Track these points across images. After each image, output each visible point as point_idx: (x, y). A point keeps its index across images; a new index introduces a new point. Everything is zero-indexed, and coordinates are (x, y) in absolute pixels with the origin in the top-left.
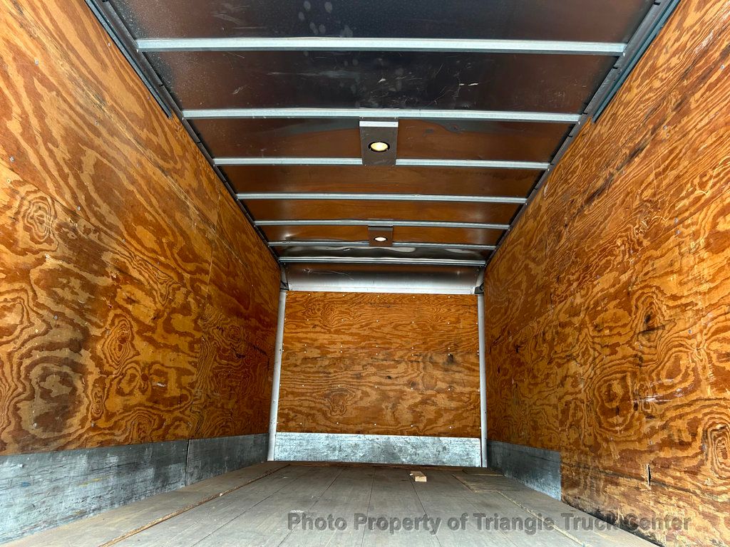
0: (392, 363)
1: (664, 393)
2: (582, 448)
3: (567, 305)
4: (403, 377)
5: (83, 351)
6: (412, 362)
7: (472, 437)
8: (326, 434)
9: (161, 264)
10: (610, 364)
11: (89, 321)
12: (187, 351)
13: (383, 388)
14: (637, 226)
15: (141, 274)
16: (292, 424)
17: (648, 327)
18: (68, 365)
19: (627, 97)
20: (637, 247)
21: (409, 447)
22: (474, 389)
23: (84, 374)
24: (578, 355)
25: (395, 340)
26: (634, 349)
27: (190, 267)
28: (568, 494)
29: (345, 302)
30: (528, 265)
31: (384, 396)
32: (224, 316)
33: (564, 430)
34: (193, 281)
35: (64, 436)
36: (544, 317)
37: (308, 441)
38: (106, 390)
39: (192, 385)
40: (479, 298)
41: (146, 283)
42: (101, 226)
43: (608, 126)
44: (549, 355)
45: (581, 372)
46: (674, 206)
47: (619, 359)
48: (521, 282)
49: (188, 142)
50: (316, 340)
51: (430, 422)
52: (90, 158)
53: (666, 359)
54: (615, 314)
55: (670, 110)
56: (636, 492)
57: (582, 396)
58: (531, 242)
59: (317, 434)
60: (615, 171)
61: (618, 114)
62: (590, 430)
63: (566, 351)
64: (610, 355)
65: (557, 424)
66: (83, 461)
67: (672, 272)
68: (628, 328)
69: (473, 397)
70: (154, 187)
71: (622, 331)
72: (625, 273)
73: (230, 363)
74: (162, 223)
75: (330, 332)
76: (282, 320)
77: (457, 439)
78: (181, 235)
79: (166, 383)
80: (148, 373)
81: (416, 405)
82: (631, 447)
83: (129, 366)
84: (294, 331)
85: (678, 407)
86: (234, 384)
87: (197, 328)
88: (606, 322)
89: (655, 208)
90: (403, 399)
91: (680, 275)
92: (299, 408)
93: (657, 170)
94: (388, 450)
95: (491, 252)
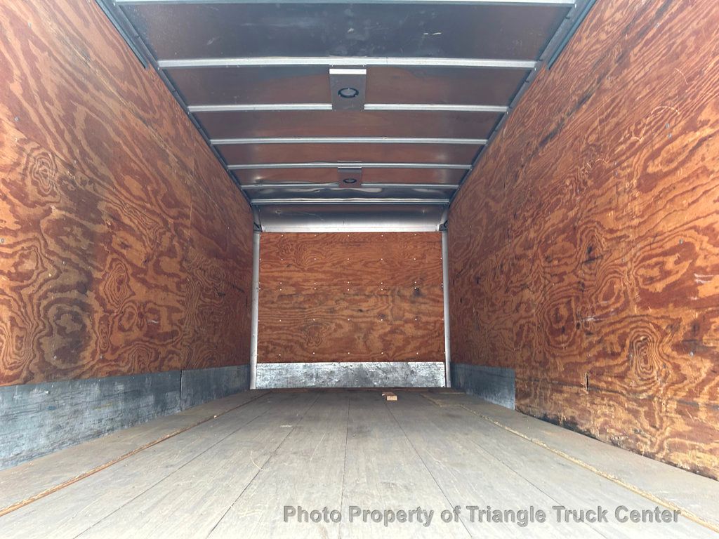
0: (363, 297)
1: (601, 313)
2: (534, 364)
3: (522, 240)
4: (373, 309)
5: (88, 292)
6: (381, 296)
7: (437, 361)
8: (304, 364)
9: (148, 210)
10: (558, 290)
11: (91, 265)
12: (175, 290)
13: (355, 320)
14: (583, 168)
15: (131, 220)
16: (271, 356)
17: (590, 257)
18: (77, 305)
19: (577, 47)
20: (582, 186)
21: (380, 372)
22: (439, 318)
23: (91, 312)
24: (531, 284)
25: (365, 276)
26: (578, 276)
27: (173, 212)
28: (521, 404)
29: (317, 242)
30: (489, 202)
31: (357, 328)
32: (204, 258)
33: (518, 350)
34: (176, 225)
35: (79, 367)
36: (502, 251)
37: (287, 370)
38: (110, 326)
39: (181, 322)
40: (444, 234)
41: (136, 229)
42: (95, 178)
43: (561, 73)
44: (506, 285)
45: (534, 298)
46: (614, 150)
47: (566, 286)
48: (482, 219)
49: (164, 91)
50: (290, 278)
51: (399, 349)
52: (80, 113)
53: (603, 285)
54: (563, 247)
55: (613, 62)
56: (576, 397)
57: (534, 319)
58: (491, 180)
59: (295, 364)
60: (566, 116)
61: (570, 62)
62: (540, 348)
63: (521, 281)
64: (558, 283)
65: (512, 345)
66: (96, 389)
67: (610, 209)
68: (573, 259)
69: (438, 325)
70: (137, 136)
71: (569, 261)
72: (572, 209)
73: (213, 301)
74: (146, 172)
75: (304, 271)
76: (257, 260)
77: (423, 363)
78: (163, 182)
79: (159, 319)
80: (144, 310)
81: (386, 334)
82: (573, 360)
83: (127, 305)
84: (268, 270)
85: (611, 324)
86: (218, 320)
87: (183, 269)
88: (555, 254)
89: (598, 151)
90: (373, 329)
91: (616, 212)
92: (278, 341)
93: (601, 117)
94: (361, 374)
95: (454, 191)
